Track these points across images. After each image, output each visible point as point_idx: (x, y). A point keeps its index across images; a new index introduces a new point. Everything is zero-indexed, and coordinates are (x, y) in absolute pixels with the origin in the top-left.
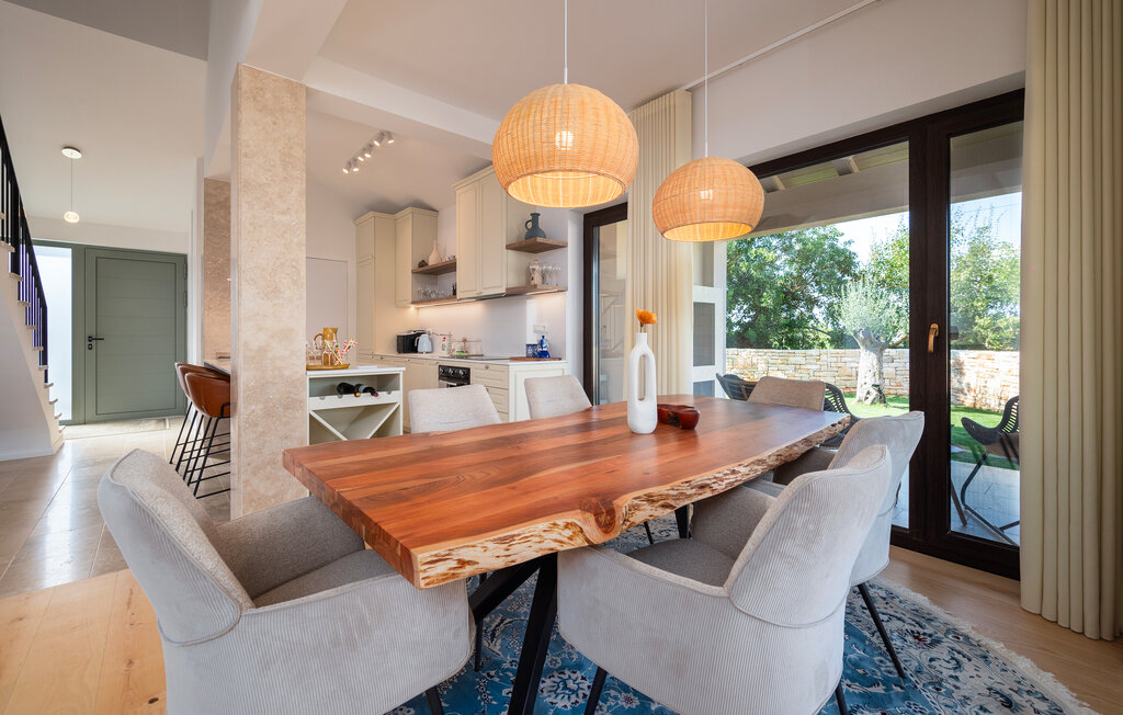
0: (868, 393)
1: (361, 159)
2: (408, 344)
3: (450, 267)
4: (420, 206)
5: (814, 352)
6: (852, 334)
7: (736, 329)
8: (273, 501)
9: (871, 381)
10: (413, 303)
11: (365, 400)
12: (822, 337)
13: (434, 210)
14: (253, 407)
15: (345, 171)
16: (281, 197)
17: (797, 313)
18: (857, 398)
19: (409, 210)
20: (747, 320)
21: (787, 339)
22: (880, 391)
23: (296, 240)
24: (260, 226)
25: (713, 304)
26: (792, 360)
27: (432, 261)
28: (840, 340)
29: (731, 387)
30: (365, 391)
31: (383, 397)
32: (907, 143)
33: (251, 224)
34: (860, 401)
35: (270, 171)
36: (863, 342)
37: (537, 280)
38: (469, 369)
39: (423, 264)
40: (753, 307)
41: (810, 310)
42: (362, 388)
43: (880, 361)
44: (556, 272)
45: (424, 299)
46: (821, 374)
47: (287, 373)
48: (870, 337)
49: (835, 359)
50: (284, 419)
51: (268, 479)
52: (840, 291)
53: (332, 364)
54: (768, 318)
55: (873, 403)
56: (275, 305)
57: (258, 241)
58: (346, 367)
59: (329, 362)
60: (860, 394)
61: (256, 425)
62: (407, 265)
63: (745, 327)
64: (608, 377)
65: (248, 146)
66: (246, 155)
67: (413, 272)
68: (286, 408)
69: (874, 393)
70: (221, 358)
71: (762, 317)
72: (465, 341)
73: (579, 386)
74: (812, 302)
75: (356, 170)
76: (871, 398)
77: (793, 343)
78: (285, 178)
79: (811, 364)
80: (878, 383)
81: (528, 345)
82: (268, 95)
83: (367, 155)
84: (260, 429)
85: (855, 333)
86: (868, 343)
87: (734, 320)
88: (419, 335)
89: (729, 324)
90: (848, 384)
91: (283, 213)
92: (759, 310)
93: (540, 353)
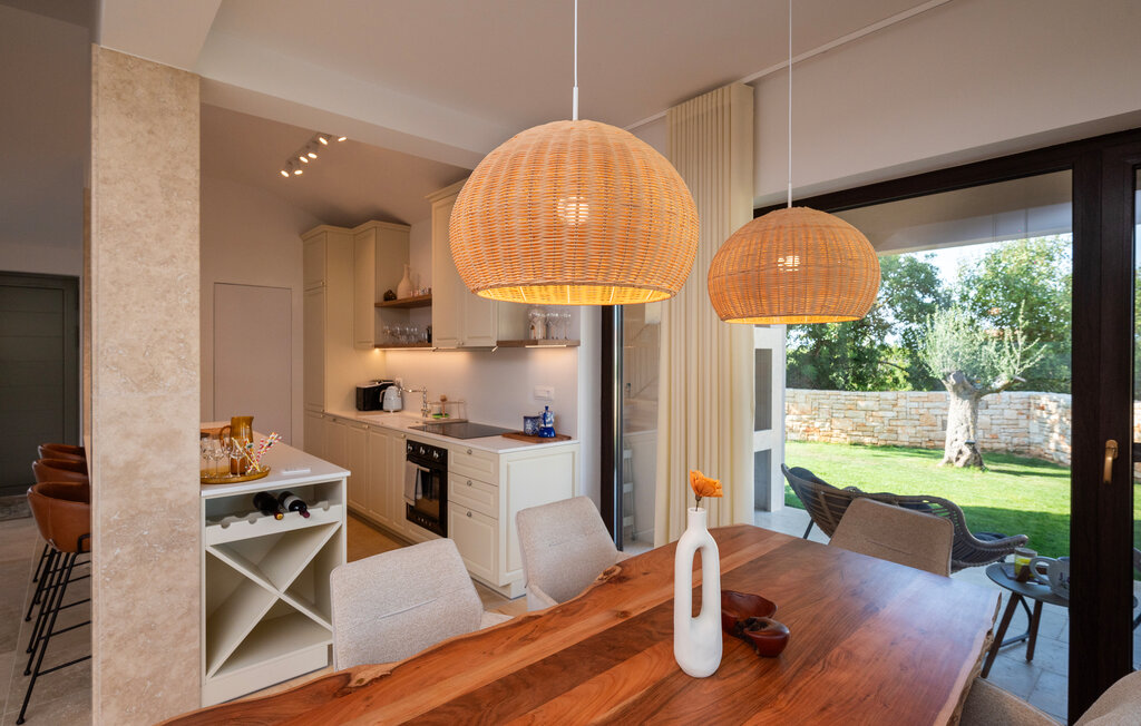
0: (960, 452)
1: (303, 159)
2: (370, 398)
3: (425, 303)
4: (385, 217)
5: (889, 395)
6: (940, 377)
8: (149, 684)
9: (962, 438)
10: (376, 346)
11: (291, 521)
12: (899, 374)
13: (406, 224)
14: (118, 551)
15: (285, 174)
16: (161, 240)
17: (865, 343)
18: (946, 459)
19: (372, 223)
21: (854, 374)
22: (974, 450)
23: (185, 301)
24: (128, 285)
25: (770, 350)
26: (862, 404)
27: (402, 293)
28: (921, 378)
29: (802, 489)
30: (292, 509)
31: (318, 514)
32: (1071, 171)
33: (113, 283)
34: (950, 462)
35: (142, 202)
36: (955, 388)
37: (539, 333)
38: (445, 451)
39: (390, 296)
41: (881, 338)
42: (288, 502)
43: (974, 412)
44: (565, 320)
45: (391, 341)
46: (899, 423)
47: (170, 496)
48: (963, 382)
49: (916, 405)
50: (166, 564)
51: (141, 653)
52: (925, 320)
53: (243, 474)
55: (966, 465)
56: (150, 399)
57: (125, 307)
58: (264, 474)
59: (239, 470)
60: (950, 452)
61: (122, 577)
62: (371, 296)
63: (803, 360)
64: (633, 453)
65: (109, 167)
66: (105, 181)
67: (377, 305)
68: (169, 547)
69: (967, 452)
71: (824, 350)
72: (444, 400)
73: (595, 511)
74: (883, 328)
75: (298, 172)
76: (963, 459)
77: (861, 381)
78: (167, 212)
79: (885, 410)
80: (972, 440)
81: (526, 418)
82: (141, 91)
83: (312, 156)
84: (128, 582)
85: (945, 378)
86: (960, 389)
88: (385, 387)
90: (932, 435)
91: (164, 263)
93: (542, 431)
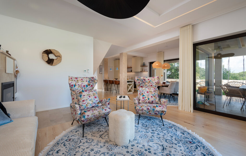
7: (168, 75)
20: (170, 74)
25: (165, 73)
40: (171, 72)
54: (173, 74)
63: (170, 75)
70: (116, 79)
71: (172, 74)
72: (132, 77)
87: (168, 74)
89: (167, 75)
92: (172, 72)
